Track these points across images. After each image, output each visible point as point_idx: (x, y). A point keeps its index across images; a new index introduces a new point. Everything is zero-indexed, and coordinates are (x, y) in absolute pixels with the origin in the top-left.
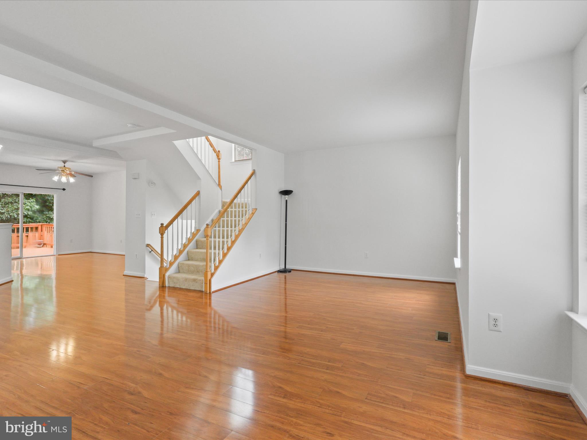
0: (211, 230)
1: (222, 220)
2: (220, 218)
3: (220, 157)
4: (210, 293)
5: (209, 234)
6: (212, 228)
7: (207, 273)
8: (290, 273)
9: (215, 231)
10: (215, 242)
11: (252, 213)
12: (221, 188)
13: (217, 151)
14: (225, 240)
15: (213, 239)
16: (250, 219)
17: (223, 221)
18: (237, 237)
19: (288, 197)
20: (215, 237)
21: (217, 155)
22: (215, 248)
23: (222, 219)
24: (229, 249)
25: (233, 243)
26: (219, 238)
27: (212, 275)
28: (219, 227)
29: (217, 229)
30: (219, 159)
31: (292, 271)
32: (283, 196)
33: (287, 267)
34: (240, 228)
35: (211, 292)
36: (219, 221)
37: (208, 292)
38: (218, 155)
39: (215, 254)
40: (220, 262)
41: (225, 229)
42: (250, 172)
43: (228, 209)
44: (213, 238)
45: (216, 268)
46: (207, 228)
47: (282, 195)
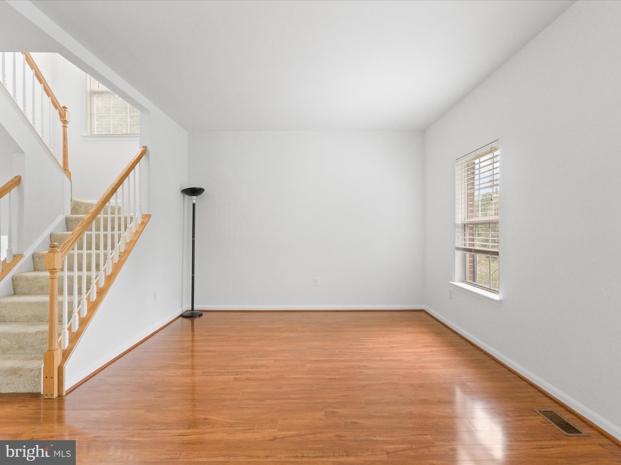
0: (62, 258)
1: (87, 235)
2: (82, 231)
3: (67, 119)
4: (60, 396)
5: (58, 266)
6: (65, 253)
7: (53, 353)
8: (201, 318)
9: (71, 257)
10: (71, 279)
11: (142, 223)
12: (69, 175)
13: (61, 106)
14: (94, 273)
15: (66, 274)
16: (138, 233)
17: (89, 237)
18: (117, 267)
19: (196, 198)
20: (71, 269)
21: (60, 114)
22: (71, 293)
23: (86, 233)
24: (101, 293)
25: (110, 279)
26: (80, 269)
27: (66, 355)
28: (80, 248)
29: (76, 252)
30: (65, 122)
31: (203, 313)
32: (187, 197)
33: (196, 307)
34: (122, 251)
35: (62, 393)
36: (80, 237)
37: (56, 395)
38: (63, 114)
39: (71, 304)
40: (84, 322)
41: (94, 252)
42: (138, 151)
43: (98, 216)
44: (68, 270)
45: (75, 338)
46: (52, 254)
47: (186, 195)
